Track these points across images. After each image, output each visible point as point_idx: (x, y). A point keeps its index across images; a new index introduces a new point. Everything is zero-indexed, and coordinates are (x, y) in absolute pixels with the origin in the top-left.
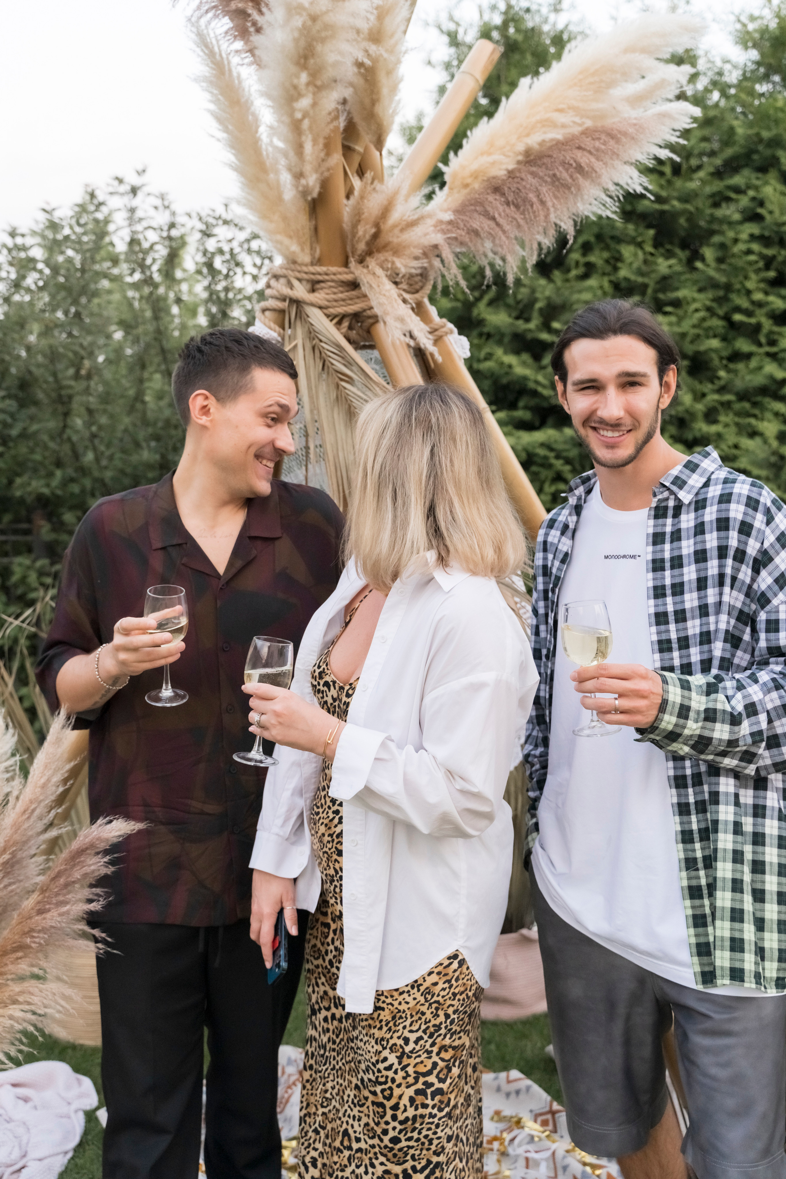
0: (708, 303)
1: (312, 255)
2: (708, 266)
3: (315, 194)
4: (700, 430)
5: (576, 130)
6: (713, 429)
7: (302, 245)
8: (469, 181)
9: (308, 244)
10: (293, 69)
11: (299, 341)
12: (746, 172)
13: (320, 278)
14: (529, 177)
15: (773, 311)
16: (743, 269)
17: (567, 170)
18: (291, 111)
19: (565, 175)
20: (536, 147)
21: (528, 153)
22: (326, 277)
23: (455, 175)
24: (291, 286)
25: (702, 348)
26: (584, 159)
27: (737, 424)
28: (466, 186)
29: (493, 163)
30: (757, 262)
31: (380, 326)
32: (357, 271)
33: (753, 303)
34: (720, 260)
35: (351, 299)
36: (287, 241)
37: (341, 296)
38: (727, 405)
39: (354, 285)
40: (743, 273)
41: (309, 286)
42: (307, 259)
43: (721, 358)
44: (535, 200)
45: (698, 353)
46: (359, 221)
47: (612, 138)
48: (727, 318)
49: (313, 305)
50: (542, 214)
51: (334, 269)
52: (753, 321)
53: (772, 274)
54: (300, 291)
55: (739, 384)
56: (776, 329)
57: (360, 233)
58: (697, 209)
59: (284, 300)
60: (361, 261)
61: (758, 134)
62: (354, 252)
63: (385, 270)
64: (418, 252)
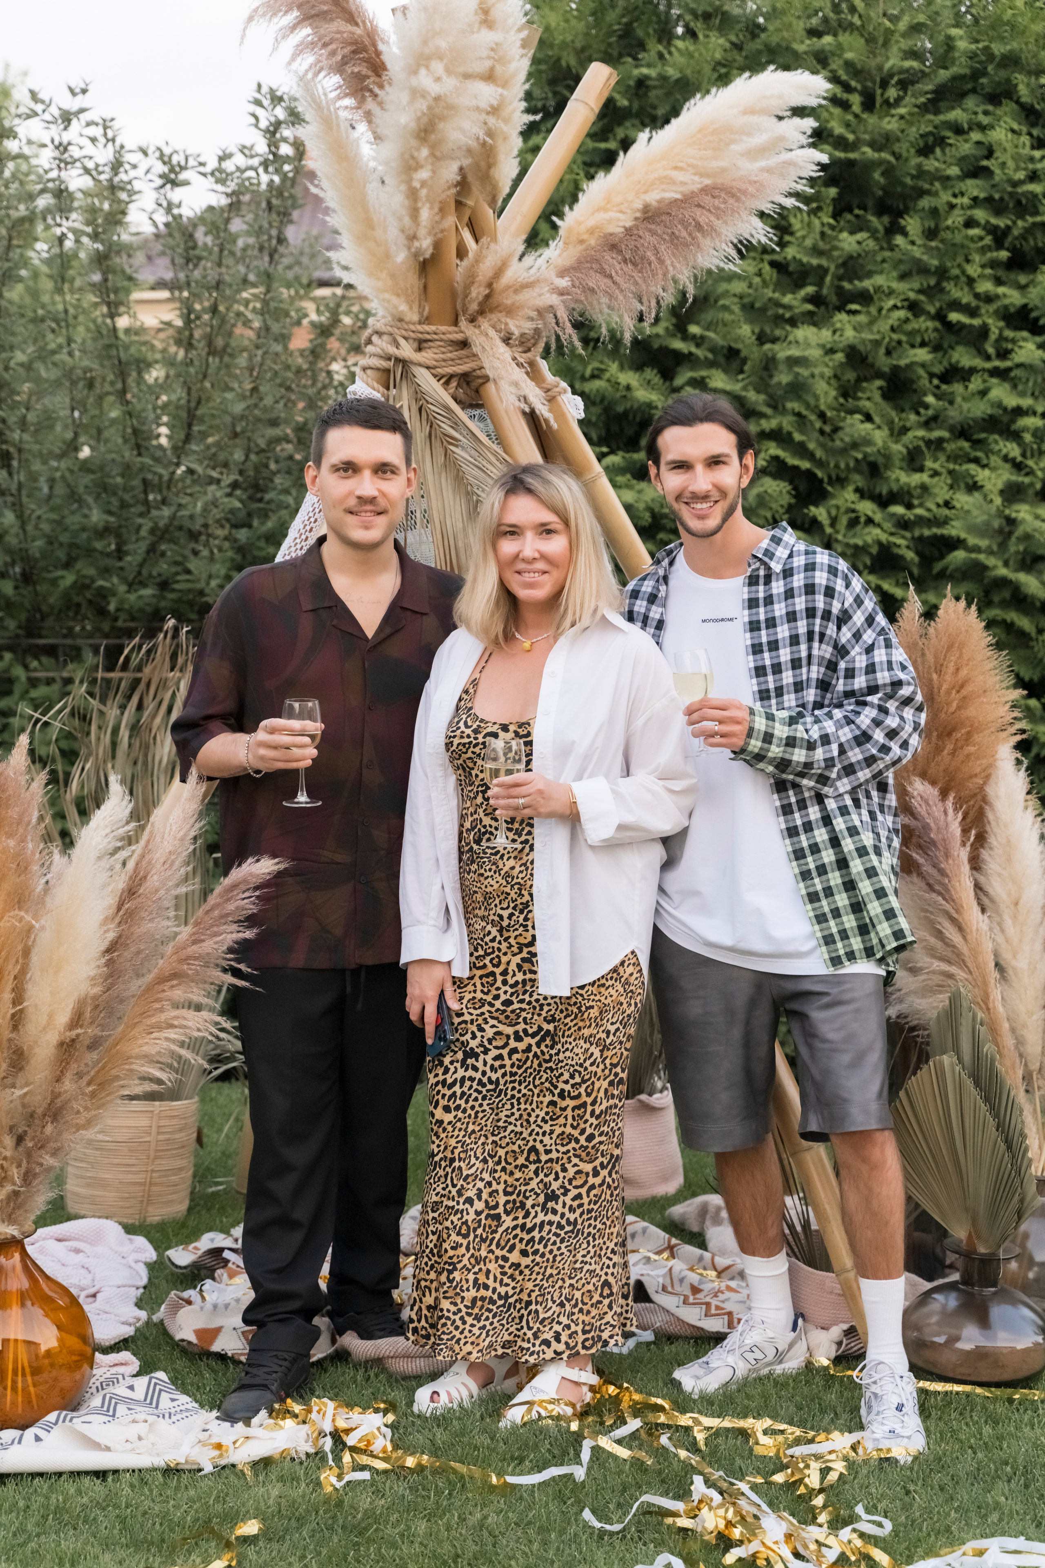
0: (912, 295)
1: (421, 313)
2: (913, 243)
3: (427, 256)
4: (898, 480)
5: (696, 187)
6: (916, 479)
7: (410, 304)
8: (585, 237)
9: (417, 302)
10: (414, 143)
11: (405, 401)
12: (970, 102)
13: (428, 337)
14: (647, 235)
15: (1006, 307)
16: (963, 246)
17: (686, 228)
18: (409, 181)
19: (684, 234)
20: (654, 204)
21: (646, 209)
22: (435, 337)
23: (570, 230)
24: (398, 346)
25: (903, 363)
26: (703, 218)
27: (951, 472)
28: (582, 242)
29: (610, 221)
30: (981, 238)
31: (491, 387)
32: (467, 330)
33: (977, 296)
34: (931, 234)
35: (460, 359)
36: (395, 300)
37: (450, 355)
38: (937, 445)
39: (464, 344)
40: (962, 252)
41: (416, 345)
42: (415, 318)
43: (932, 375)
44: (653, 258)
45: (896, 369)
46: (472, 282)
47: (733, 196)
48: (940, 317)
49: (420, 365)
50: (660, 272)
51: (443, 328)
52: (976, 322)
53: (1004, 255)
54: (407, 351)
55: (954, 414)
56: (1009, 333)
57: (474, 294)
58: (898, 157)
59: (389, 359)
60: (472, 320)
61: (987, 48)
62: (465, 311)
63: (500, 331)
64: (534, 314)
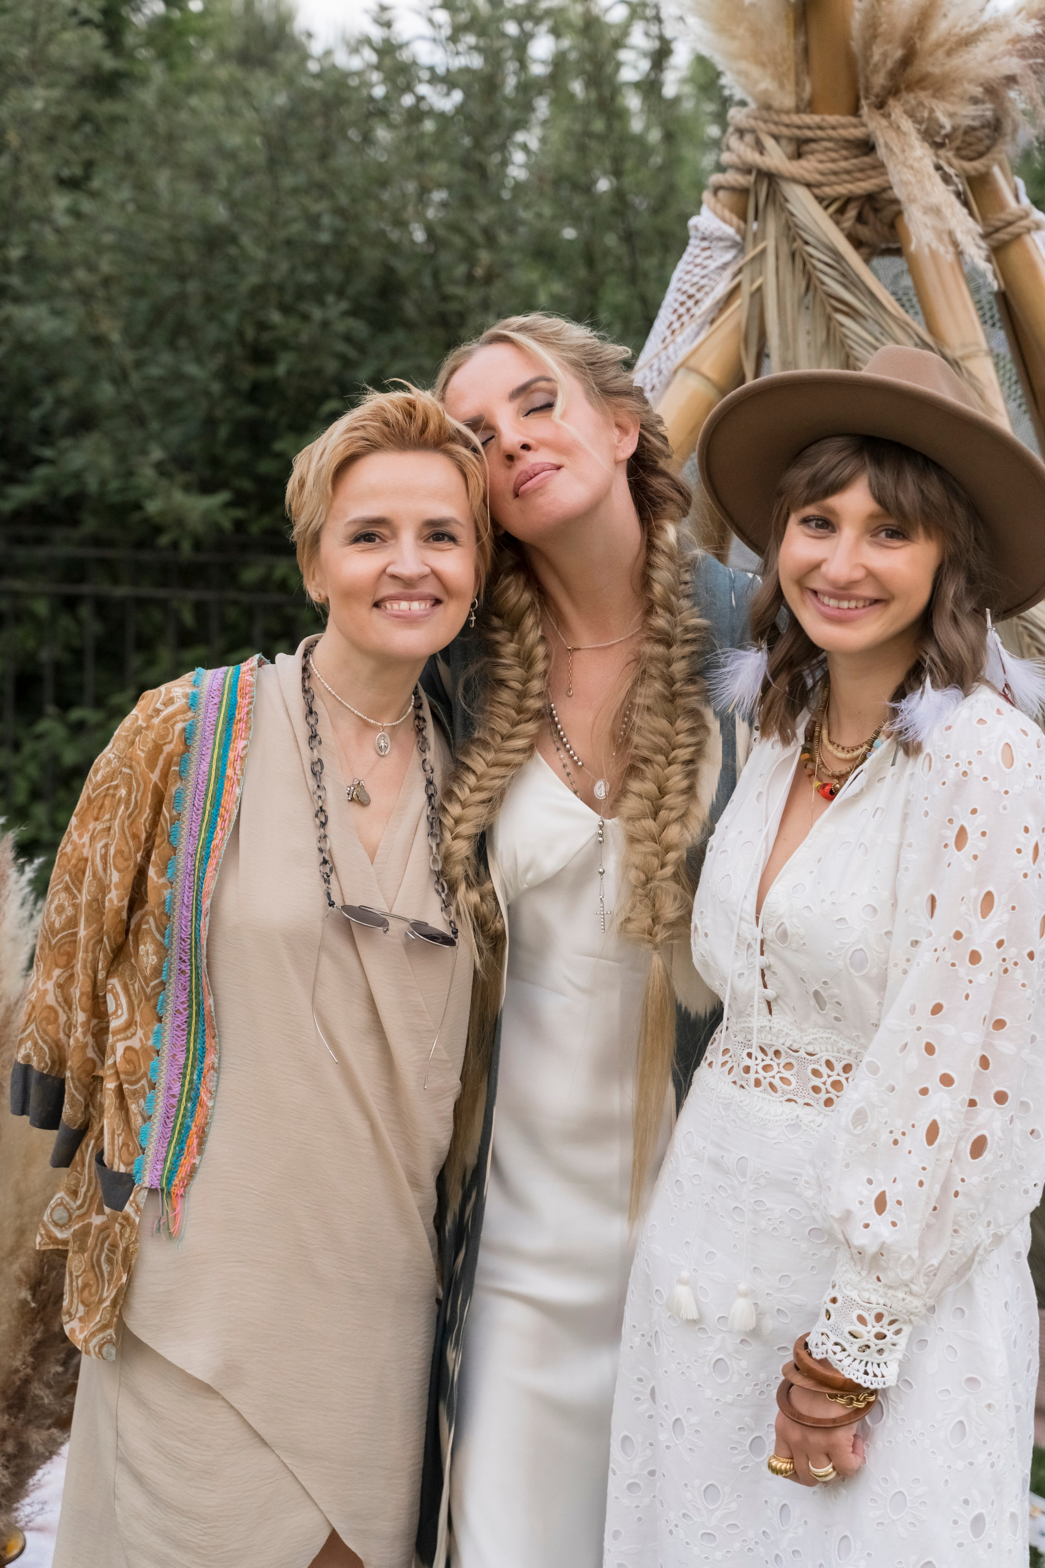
1: (798, 95)
7: (781, 79)
9: (792, 77)
11: (770, 243)
13: (809, 134)
22: (820, 133)
24: (760, 147)
31: (907, 219)
32: (873, 123)
35: (861, 170)
36: (755, 72)
37: (843, 164)
39: (866, 146)
41: (791, 148)
42: (790, 102)
46: (875, 37)
49: (795, 180)
51: (832, 119)
54: (776, 158)
57: (876, 57)
59: (749, 172)
60: (880, 105)
62: (867, 89)
63: (917, 121)
64: (978, 91)
